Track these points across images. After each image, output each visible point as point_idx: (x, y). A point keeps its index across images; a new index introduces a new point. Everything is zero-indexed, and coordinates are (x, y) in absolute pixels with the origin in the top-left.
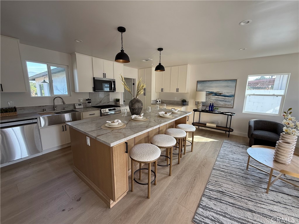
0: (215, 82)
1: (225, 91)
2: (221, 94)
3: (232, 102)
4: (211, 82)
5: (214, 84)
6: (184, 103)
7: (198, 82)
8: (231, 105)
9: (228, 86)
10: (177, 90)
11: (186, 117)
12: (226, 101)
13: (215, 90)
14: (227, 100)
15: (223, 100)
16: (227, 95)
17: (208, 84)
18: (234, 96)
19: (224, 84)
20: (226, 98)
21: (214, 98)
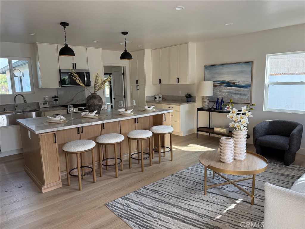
0: (226, 66)
1: (240, 80)
2: (234, 83)
3: (249, 95)
4: (221, 67)
5: (226, 70)
6: (189, 99)
7: (206, 67)
8: (248, 99)
9: (242, 72)
10: (178, 80)
11: (162, 114)
12: (241, 94)
13: (227, 78)
14: (243, 93)
15: (238, 92)
16: (243, 85)
17: (218, 70)
18: (249, 86)
19: (238, 68)
20: (242, 89)
21: (226, 91)
